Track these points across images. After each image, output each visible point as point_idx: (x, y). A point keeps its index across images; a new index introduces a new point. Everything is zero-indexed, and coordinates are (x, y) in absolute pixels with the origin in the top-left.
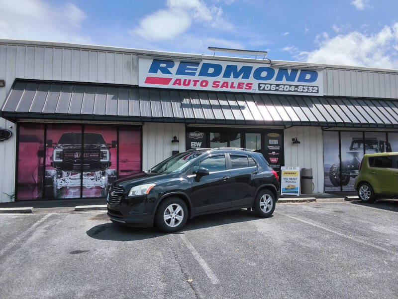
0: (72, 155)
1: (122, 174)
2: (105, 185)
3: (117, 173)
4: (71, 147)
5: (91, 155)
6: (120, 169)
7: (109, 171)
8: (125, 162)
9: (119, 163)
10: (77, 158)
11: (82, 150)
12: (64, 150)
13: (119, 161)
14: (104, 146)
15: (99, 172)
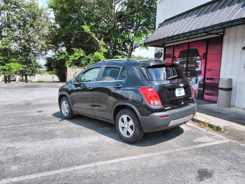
0: (183, 66)
1: (207, 81)
2: (197, 88)
3: (204, 80)
4: (183, 60)
5: (191, 66)
6: (207, 77)
7: (200, 78)
8: (210, 71)
9: (206, 72)
10: (185, 68)
11: (187, 62)
12: (180, 62)
13: (206, 70)
14: (198, 58)
15: (194, 78)
